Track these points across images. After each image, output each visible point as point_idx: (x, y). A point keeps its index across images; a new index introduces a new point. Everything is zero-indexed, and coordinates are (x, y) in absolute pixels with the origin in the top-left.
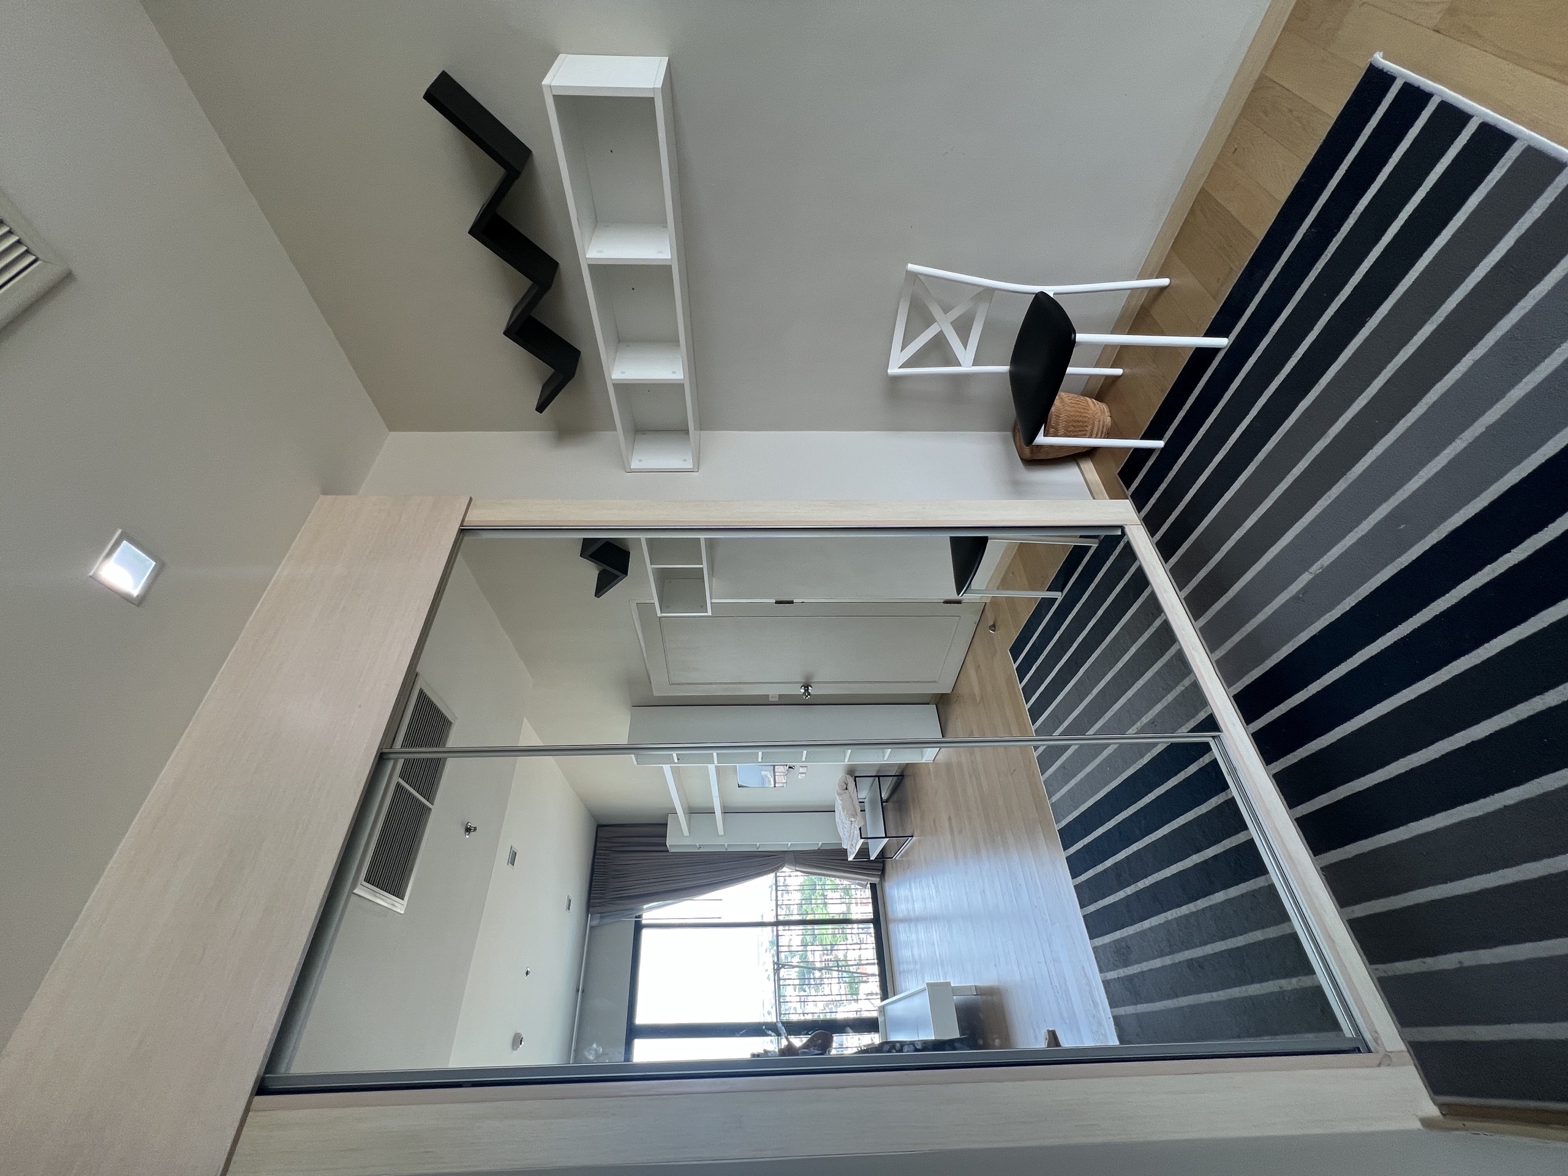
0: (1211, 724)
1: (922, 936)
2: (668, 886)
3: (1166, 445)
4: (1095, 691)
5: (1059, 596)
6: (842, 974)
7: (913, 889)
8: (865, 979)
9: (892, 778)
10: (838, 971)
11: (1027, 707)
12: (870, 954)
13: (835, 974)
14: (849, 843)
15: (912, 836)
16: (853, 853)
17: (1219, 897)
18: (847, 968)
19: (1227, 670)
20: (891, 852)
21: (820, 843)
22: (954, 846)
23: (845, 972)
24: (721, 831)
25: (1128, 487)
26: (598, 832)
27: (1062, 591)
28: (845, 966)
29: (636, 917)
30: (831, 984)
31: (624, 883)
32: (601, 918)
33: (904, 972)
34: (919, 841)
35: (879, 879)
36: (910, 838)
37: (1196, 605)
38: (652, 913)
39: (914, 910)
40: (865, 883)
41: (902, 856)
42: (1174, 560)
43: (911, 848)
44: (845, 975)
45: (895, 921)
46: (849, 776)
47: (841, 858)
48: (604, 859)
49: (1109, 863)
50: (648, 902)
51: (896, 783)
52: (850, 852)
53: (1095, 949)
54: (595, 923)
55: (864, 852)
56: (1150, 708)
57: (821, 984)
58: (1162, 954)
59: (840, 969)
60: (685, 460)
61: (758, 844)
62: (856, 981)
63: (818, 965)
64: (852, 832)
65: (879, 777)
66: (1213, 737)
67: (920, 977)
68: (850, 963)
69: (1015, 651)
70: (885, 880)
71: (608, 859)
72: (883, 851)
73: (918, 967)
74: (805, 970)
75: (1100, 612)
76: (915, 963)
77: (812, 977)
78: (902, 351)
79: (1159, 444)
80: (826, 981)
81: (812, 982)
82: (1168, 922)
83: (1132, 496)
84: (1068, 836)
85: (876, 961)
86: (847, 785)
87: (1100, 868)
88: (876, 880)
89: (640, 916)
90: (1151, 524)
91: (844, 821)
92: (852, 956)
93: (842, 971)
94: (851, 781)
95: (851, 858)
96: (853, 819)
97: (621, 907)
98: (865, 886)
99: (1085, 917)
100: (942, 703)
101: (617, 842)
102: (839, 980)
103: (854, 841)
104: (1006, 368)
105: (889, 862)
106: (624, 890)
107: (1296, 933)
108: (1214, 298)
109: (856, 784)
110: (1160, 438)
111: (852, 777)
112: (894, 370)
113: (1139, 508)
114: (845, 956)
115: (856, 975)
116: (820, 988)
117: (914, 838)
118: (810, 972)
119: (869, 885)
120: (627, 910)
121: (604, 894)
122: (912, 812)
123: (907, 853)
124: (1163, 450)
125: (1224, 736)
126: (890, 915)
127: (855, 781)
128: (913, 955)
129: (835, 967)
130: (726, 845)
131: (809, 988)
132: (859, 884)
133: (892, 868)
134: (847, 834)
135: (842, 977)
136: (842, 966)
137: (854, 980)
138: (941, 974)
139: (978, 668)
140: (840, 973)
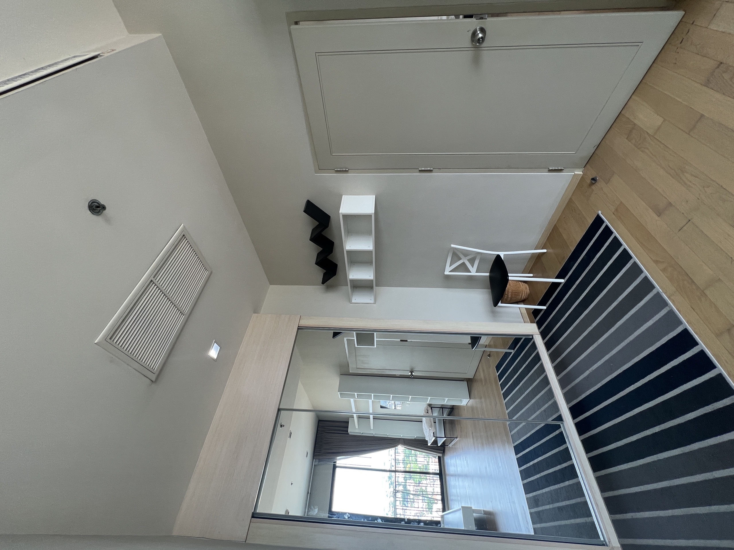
0: (560, 418)
1: (461, 483)
2: (349, 450)
3: (547, 308)
4: (526, 393)
5: (513, 352)
6: (424, 498)
7: (457, 460)
8: (436, 501)
9: (448, 409)
10: (423, 496)
11: (502, 392)
12: (438, 490)
13: (421, 498)
14: (429, 438)
15: (457, 438)
16: (430, 443)
17: (567, 483)
18: (427, 495)
19: (568, 397)
20: (447, 443)
21: (416, 437)
22: (474, 444)
23: (426, 497)
24: (372, 428)
25: (535, 318)
26: (319, 423)
27: (514, 350)
28: (426, 494)
29: (334, 462)
30: (418, 502)
31: (330, 446)
32: (319, 461)
33: (453, 500)
34: (460, 440)
35: (442, 455)
36: (456, 439)
37: (558, 370)
38: (341, 461)
39: (457, 471)
40: (436, 456)
41: (452, 445)
42: (550, 351)
43: (456, 443)
44: (426, 499)
45: (449, 475)
46: (428, 407)
47: (425, 443)
48: (321, 435)
49: (531, 463)
50: (339, 456)
51: (450, 411)
52: (429, 442)
53: (527, 499)
54: (316, 463)
55: (435, 442)
56: (544, 405)
57: (413, 502)
58: (549, 504)
59: (423, 495)
60: (371, 300)
61: (388, 434)
62: (431, 502)
63: (412, 492)
64: (430, 433)
65: (442, 408)
66: (561, 423)
67: (460, 503)
68: (428, 493)
69: (498, 368)
70: (444, 455)
71: (322, 435)
72: (444, 443)
73: (459, 498)
74: (406, 494)
75: (527, 363)
76: (458, 496)
77: (409, 498)
78: (450, 267)
79: (544, 308)
80: (416, 501)
81: (409, 500)
82: (551, 491)
83: (536, 322)
84: (518, 449)
85: (440, 493)
86: (428, 410)
87: (528, 465)
88: (440, 455)
89: (335, 462)
90: (543, 335)
91: (426, 428)
92: (430, 489)
93: (424, 497)
94: (429, 409)
95: (429, 444)
96: (430, 428)
97: (328, 457)
98: (436, 457)
99: (523, 484)
100: (470, 382)
101: (326, 429)
102: (422, 501)
103: (431, 438)
104: (488, 274)
105: (446, 448)
106: (329, 450)
107: (586, 501)
108: (560, 263)
109: (432, 411)
110: (545, 305)
111: (430, 407)
112: (447, 273)
113: (539, 328)
114: (426, 489)
115: (431, 499)
116: (413, 504)
117: (458, 439)
118: (408, 495)
119: (437, 457)
120: (329, 459)
121: (321, 451)
122: (457, 426)
123: (454, 444)
124: (546, 310)
125: (565, 423)
126: (447, 472)
127: (432, 409)
128: (457, 493)
129: (421, 494)
130: (374, 434)
131: (407, 503)
132: (433, 456)
133: (448, 450)
134: (428, 435)
135: (424, 500)
136: (424, 494)
137: (430, 501)
138: (469, 503)
139: (483, 371)
140: (423, 497)
